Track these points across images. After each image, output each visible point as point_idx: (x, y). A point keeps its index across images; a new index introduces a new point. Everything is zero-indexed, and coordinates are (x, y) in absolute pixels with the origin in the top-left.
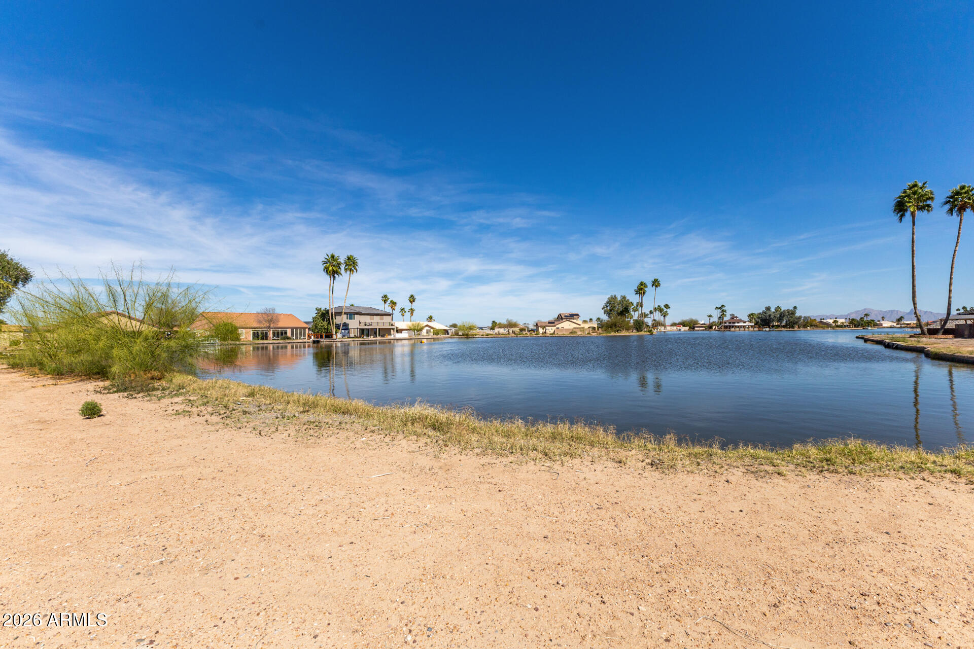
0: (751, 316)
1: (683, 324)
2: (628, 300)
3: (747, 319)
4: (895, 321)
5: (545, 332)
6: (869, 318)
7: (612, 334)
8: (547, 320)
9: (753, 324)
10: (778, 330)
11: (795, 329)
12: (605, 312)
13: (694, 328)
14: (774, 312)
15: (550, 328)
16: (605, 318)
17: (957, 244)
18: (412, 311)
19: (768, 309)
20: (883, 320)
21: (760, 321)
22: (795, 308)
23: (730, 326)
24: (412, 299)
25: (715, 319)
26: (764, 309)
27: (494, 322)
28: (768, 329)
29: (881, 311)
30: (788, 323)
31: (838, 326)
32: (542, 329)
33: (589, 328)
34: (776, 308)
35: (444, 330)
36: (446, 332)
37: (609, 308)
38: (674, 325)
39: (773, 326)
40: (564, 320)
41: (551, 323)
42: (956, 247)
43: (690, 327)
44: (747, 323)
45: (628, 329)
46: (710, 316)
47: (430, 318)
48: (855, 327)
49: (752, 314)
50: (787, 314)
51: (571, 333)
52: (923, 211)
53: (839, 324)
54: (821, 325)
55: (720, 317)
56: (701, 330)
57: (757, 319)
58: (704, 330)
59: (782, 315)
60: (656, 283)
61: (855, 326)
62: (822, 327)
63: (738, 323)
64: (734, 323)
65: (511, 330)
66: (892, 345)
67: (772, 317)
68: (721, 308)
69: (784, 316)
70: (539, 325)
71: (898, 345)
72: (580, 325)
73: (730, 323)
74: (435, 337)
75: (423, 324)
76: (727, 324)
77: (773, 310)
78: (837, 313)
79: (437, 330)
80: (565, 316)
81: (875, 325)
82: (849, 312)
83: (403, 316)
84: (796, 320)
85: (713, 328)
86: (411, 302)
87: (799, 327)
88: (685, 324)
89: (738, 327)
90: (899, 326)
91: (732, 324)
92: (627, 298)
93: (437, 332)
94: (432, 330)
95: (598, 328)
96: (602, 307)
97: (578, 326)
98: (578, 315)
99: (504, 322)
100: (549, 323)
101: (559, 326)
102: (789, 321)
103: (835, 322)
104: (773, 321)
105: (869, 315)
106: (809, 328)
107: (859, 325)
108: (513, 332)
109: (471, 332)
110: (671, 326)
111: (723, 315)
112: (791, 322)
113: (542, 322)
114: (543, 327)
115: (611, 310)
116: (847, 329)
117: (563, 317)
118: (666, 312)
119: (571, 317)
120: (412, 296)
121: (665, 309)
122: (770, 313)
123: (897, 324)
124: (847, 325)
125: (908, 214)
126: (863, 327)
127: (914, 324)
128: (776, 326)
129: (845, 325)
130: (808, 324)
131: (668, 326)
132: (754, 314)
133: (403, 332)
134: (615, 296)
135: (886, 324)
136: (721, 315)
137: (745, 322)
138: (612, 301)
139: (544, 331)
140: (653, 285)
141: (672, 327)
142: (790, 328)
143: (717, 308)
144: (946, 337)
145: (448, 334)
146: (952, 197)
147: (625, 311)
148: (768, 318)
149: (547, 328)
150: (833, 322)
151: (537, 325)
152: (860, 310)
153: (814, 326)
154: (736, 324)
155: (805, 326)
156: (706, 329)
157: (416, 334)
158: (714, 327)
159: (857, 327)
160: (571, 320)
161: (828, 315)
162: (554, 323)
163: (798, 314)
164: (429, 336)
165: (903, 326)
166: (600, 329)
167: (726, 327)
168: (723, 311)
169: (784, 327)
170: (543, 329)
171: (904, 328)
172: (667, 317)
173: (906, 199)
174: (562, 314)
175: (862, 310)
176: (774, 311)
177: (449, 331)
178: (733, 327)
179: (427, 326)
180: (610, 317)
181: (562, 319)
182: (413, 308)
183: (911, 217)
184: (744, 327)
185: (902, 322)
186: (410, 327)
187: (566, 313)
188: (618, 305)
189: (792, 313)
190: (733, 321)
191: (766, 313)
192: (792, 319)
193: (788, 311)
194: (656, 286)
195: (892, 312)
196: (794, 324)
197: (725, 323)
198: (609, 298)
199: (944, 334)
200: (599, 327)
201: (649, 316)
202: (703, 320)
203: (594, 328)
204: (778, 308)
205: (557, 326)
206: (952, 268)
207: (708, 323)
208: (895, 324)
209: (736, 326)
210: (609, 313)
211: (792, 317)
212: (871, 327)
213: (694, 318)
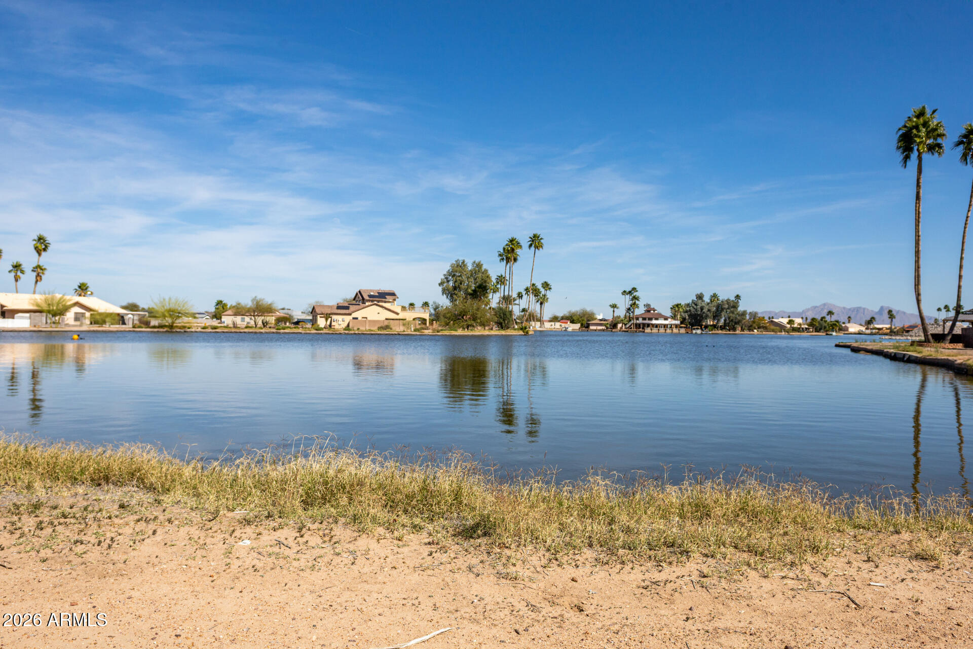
0: (676, 308)
1: (572, 319)
2: (486, 271)
3: (668, 313)
4: (864, 324)
5: (330, 326)
6: (834, 318)
7: (460, 332)
8: (333, 302)
9: (678, 322)
10: (713, 334)
11: (738, 332)
12: (444, 291)
13: (588, 326)
14: (708, 304)
15: (340, 318)
16: (444, 302)
17: (969, 208)
18: (39, 271)
19: (700, 297)
20: (849, 322)
21: (687, 318)
22: (738, 297)
23: (644, 325)
24: (42, 245)
25: (621, 312)
26: (695, 298)
27: (219, 303)
28: (699, 331)
29: (844, 308)
30: (728, 321)
31: (794, 330)
32: (324, 319)
33: (414, 319)
34: (712, 297)
35: (118, 314)
36: (122, 319)
37: (451, 284)
38: (555, 319)
39: (706, 327)
40: (367, 304)
41: (343, 308)
42: (969, 211)
43: (582, 325)
44: (669, 320)
45: (483, 325)
46: (614, 306)
47: (83, 289)
48: (815, 332)
49: (677, 305)
50: (726, 306)
51: (380, 328)
52: (933, 154)
53: (795, 326)
54: (773, 327)
55: (629, 309)
56: (600, 330)
57: (682, 314)
58: (603, 330)
59: (720, 309)
60: (536, 242)
61: (817, 331)
62: (773, 331)
63: (657, 319)
64: (650, 319)
65: (260, 320)
66: (902, 356)
67: (705, 310)
68: (631, 293)
69: (722, 309)
70: (318, 310)
71: (910, 356)
72: (397, 314)
73: (644, 319)
74: (95, 328)
75: (70, 300)
76: (640, 321)
77: (707, 299)
78: (789, 309)
79: (101, 314)
80: (370, 296)
81: (841, 329)
82: (804, 308)
83: (16, 280)
84: (739, 318)
85: (619, 328)
86: (39, 252)
87: (742, 330)
88: (575, 318)
89: (657, 326)
90: (868, 331)
91: (647, 322)
92: (484, 267)
93: (98, 319)
94: (88, 314)
95: (431, 321)
96: (440, 282)
97: (394, 316)
98: (393, 294)
99: (247, 302)
100: (339, 307)
101: (359, 314)
102: (729, 318)
103: (791, 322)
104: (707, 316)
105: (833, 314)
106: (755, 331)
107: (821, 329)
108: (265, 324)
109: (179, 322)
110: (550, 321)
111: (634, 305)
112: (732, 320)
113: (323, 306)
114: (327, 316)
115: (455, 288)
116: (805, 334)
117: (366, 297)
118: (545, 296)
119: (381, 297)
120: (41, 239)
121: (543, 291)
122: (703, 304)
123: (867, 329)
124: (806, 328)
125: (914, 155)
126: (826, 331)
127: (887, 329)
128: (711, 326)
129: (803, 328)
130: (754, 325)
131: (546, 321)
132: (680, 304)
133: (16, 316)
134: (463, 262)
135: (853, 328)
136: (631, 306)
137: (666, 319)
138: (456, 273)
139: (328, 323)
140: (530, 246)
141: (553, 323)
142: (729, 330)
143: (624, 293)
144: (954, 347)
145: (124, 323)
146: (965, 136)
147: (481, 290)
148: (699, 313)
149: (334, 317)
150: (788, 323)
151: (313, 311)
152: (818, 305)
153: (763, 327)
154: (654, 322)
155: (750, 328)
156: (607, 328)
157: (49, 321)
158: (620, 326)
159: (818, 332)
160: (381, 304)
161: (777, 312)
162: (347, 308)
163: (741, 309)
164: (81, 325)
165: (874, 331)
166: (434, 322)
167: (638, 326)
168: (635, 298)
169: (722, 328)
170: (327, 320)
171: (875, 334)
172: (546, 305)
173: (914, 131)
174: (365, 291)
175: (821, 305)
176: (709, 301)
177: (126, 318)
178: (648, 325)
179: (77, 304)
180: (452, 300)
181: (364, 301)
182: (41, 264)
183: (918, 161)
184: (665, 326)
185: (872, 326)
186: (38, 305)
187: (372, 291)
188: (468, 278)
189: (733, 305)
190: (648, 315)
191: (696, 305)
192: (734, 315)
193: (728, 301)
194: (537, 247)
195: (858, 310)
196: (736, 323)
197: (637, 319)
198: (452, 266)
199: (952, 341)
200: (433, 320)
201: (517, 302)
202: (603, 314)
203: (424, 321)
204: (714, 296)
205: (354, 315)
206: (963, 243)
207: (610, 318)
208: (863, 329)
209: (653, 325)
210: (451, 293)
211: (733, 313)
212: (836, 331)
213: (588, 309)
